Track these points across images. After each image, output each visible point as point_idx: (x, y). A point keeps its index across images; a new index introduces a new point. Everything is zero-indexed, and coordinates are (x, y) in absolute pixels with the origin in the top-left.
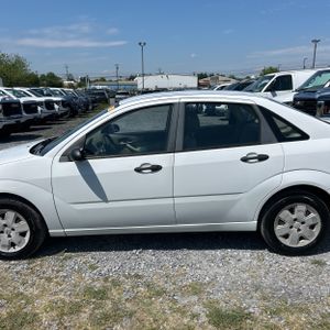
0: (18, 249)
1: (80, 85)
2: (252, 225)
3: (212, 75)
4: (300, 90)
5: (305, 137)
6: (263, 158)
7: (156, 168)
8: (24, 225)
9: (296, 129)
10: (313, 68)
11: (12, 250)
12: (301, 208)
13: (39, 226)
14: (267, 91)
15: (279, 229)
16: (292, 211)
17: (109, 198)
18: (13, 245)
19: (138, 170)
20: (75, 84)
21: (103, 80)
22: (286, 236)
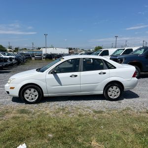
0: (34, 100)
1: (15, 51)
2: (101, 92)
3: (74, 49)
4: (112, 56)
5: (115, 68)
6: (104, 73)
7: (76, 76)
8: (36, 93)
9: (113, 66)
10: (115, 48)
11: (32, 101)
12: (115, 87)
13: (41, 93)
14: (100, 55)
15: (109, 93)
16: (112, 88)
17: (62, 84)
18: (32, 99)
19: (71, 76)
20: (12, 51)
21: (25, 49)
22: (111, 95)
